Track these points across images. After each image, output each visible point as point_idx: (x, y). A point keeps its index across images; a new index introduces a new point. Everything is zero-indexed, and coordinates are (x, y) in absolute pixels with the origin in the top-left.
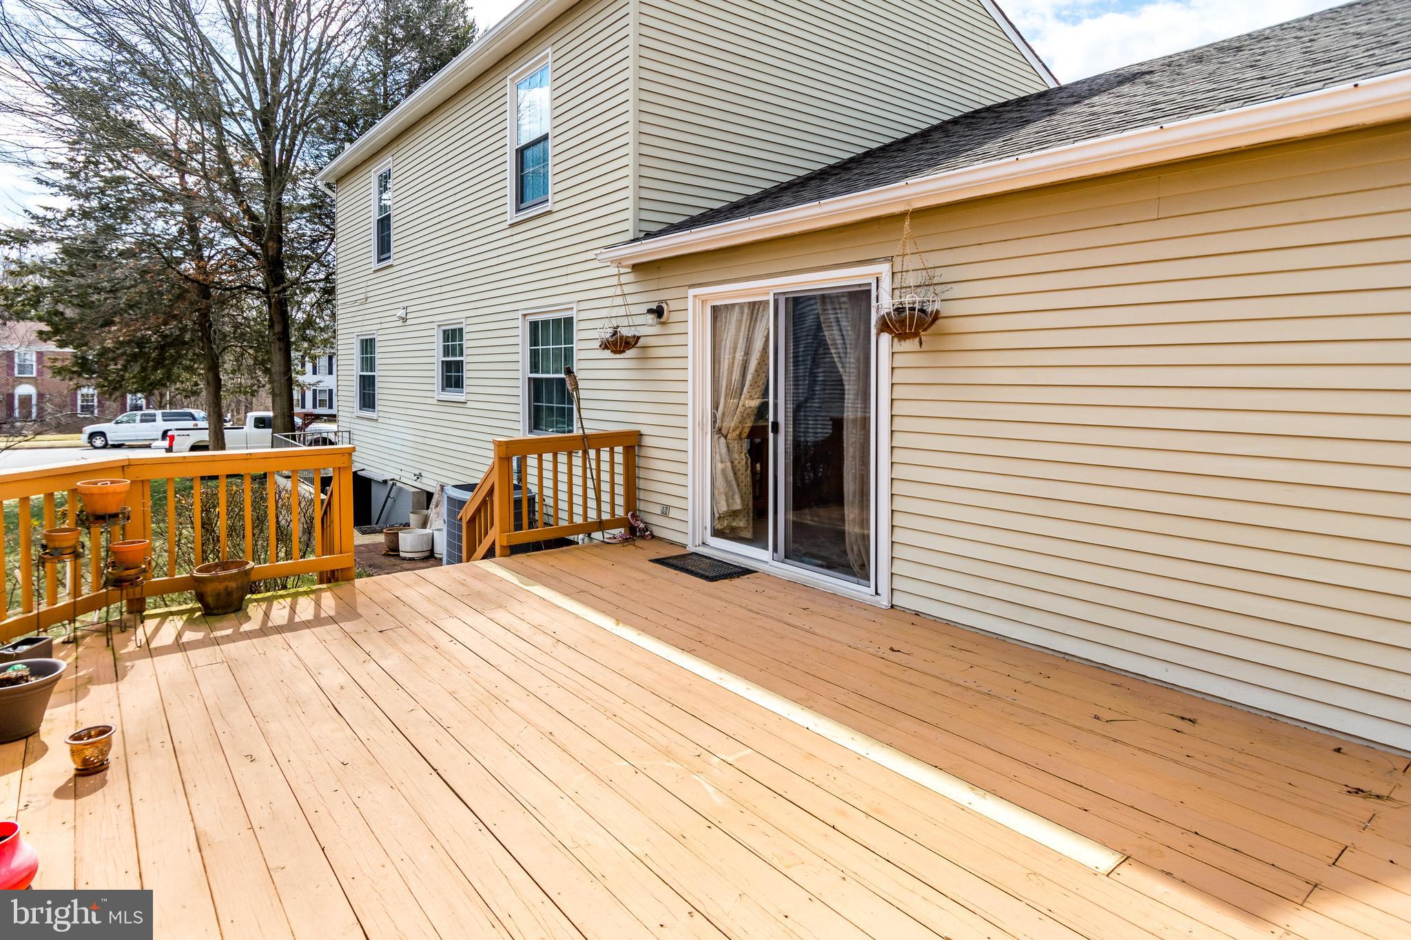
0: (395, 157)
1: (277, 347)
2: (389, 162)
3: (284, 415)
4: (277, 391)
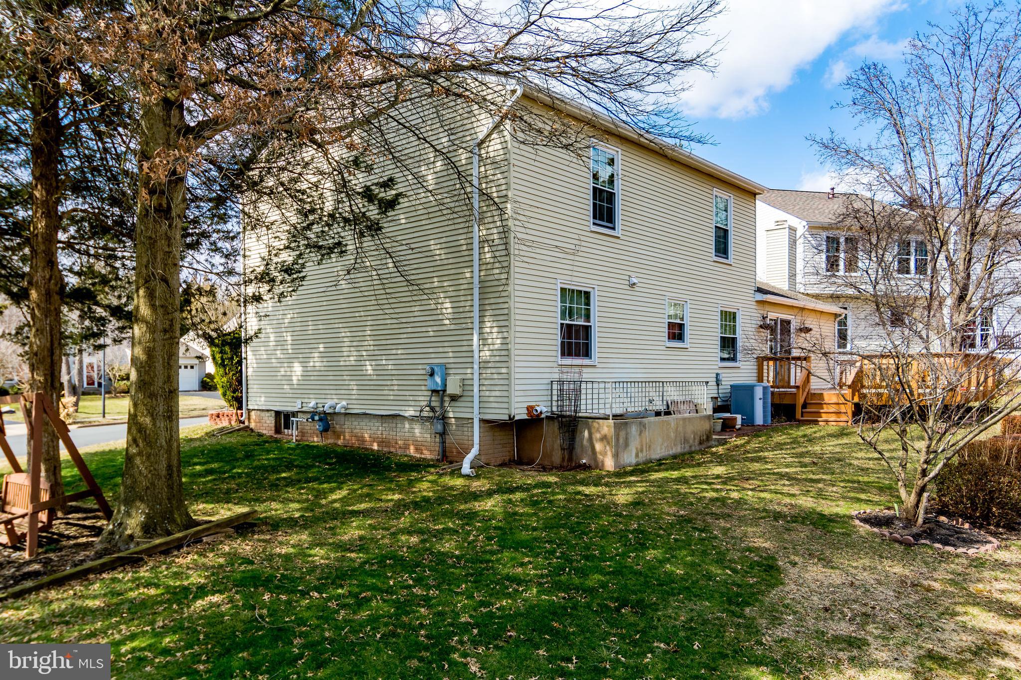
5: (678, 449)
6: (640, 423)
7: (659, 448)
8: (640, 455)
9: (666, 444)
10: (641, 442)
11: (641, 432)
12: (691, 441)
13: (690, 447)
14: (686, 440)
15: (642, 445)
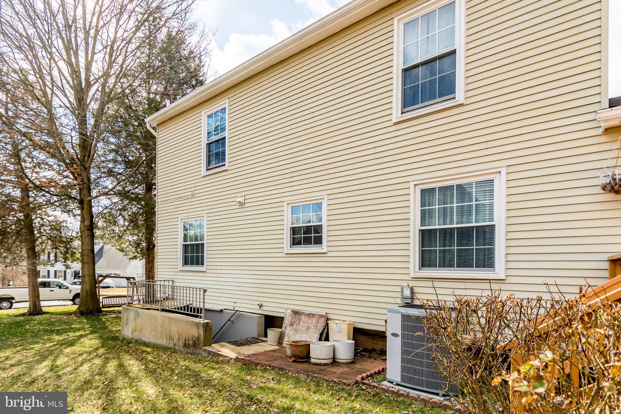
0: (231, 99)
1: (86, 234)
2: (226, 103)
3: (90, 275)
4: (85, 261)
5: (163, 342)
6: (136, 311)
7: (148, 334)
8: (134, 333)
9: (153, 334)
10: (136, 325)
11: (136, 318)
12: (175, 340)
13: (175, 345)
14: (171, 338)
15: (136, 327)
